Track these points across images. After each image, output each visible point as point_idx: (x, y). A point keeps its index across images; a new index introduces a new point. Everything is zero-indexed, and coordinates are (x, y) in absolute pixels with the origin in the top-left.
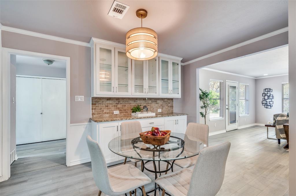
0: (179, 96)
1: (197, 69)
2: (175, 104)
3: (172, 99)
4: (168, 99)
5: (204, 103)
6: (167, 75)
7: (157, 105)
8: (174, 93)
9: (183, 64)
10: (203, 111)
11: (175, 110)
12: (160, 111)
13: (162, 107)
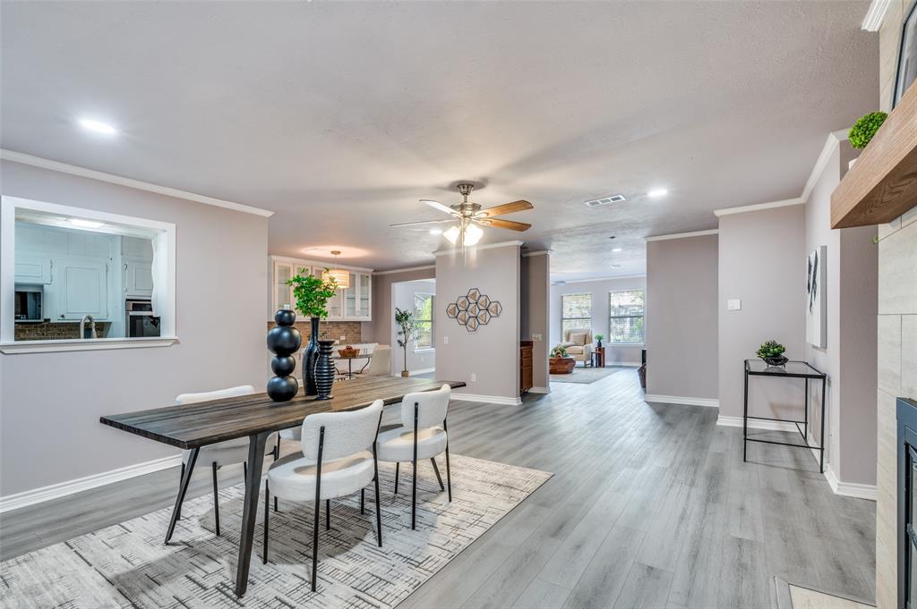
0: (369, 319)
1: (393, 284)
2: (363, 329)
3: (360, 323)
4: (355, 322)
5: (404, 328)
6: (354, 293)
7: (339, 331)
8: (363, 315)
9: (374, 274)
10: (402, 338)
11: (363, 337)
12: (343, 338)
13: (346, 333)
